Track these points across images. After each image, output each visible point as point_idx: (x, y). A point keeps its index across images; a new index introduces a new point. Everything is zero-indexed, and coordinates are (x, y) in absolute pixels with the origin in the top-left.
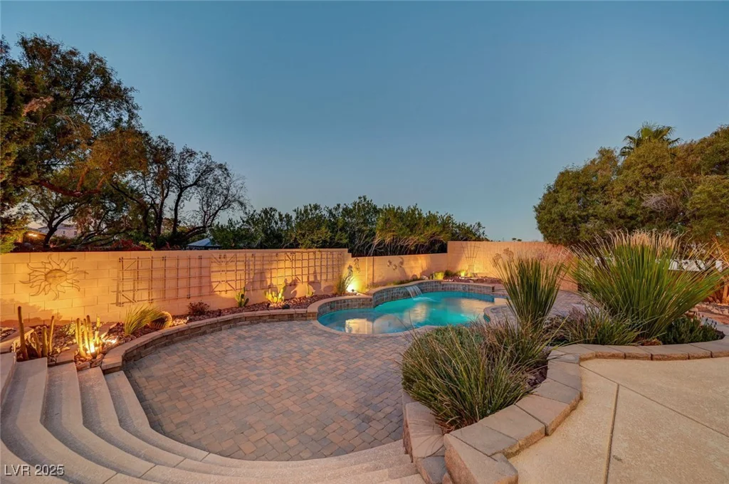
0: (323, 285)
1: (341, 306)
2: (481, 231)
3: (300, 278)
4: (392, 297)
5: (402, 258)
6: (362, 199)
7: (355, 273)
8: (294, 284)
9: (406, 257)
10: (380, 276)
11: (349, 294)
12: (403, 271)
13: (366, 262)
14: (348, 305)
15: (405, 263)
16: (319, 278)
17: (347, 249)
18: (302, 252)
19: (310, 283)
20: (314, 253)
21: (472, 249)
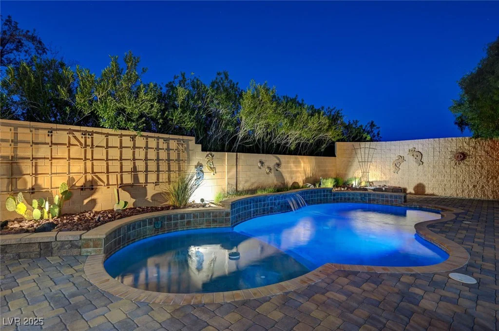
0: (151, 191)
1: (176, 224)
3: (104, 177)
4: (264, 211)
5: (279, 159)
6: (223, 76)
7: (208, 175)
8: (90, 187)
9: (283, 158)
10: (246, 181)
11: (191, 206)
12: (280, 176)
14: (189, 223)
15: (283, 165)
16: (142, 179)
17: (193, 138)
18: (107, 135)
19: (123, 187)
20: (133, 138)
21: (367, 152)
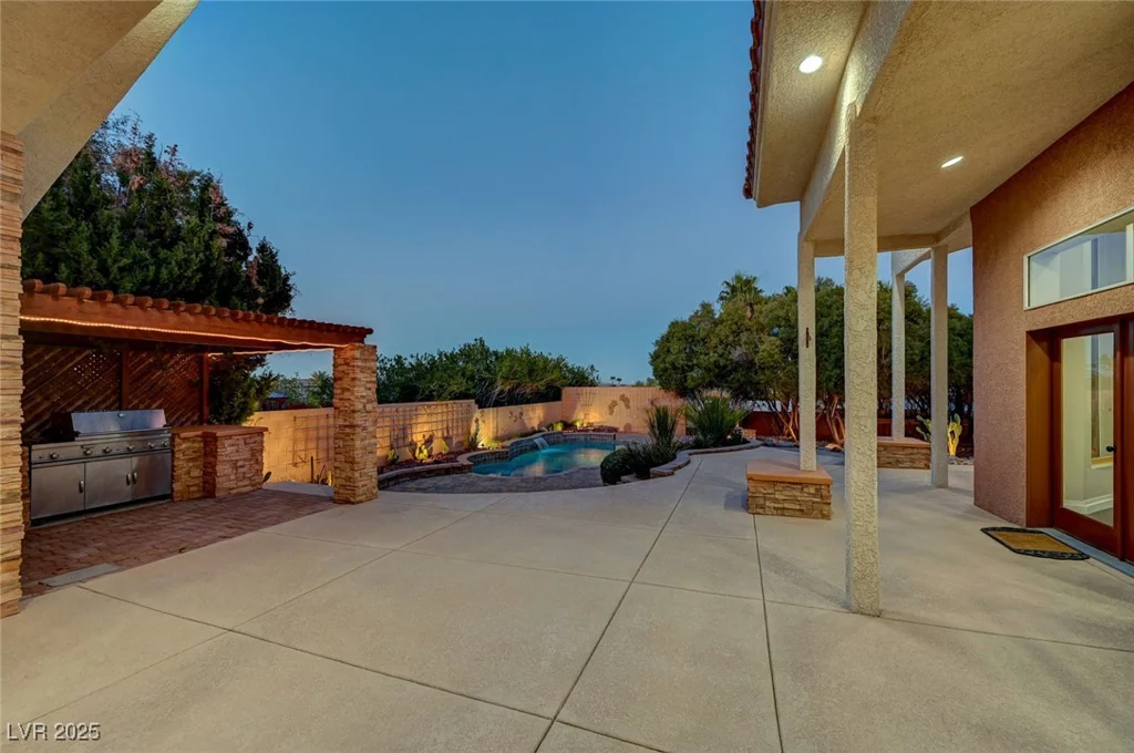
2: (595, 375)
3: (436, 434)
5: (522, 409)
6: (478, 341)
7: (482, 426)
8: (431, 440)
9: (524, 407)
10: (502, 429)
11: (480, 449)
12: (523, 424)
13: (490, 412)
14: (484, 460)
15: (524, 413)
16: (451, 433)
17: (474, 401)
18: (437, 406)
19: (444, 438)
20: (447, 405)
21: (587, 396)
